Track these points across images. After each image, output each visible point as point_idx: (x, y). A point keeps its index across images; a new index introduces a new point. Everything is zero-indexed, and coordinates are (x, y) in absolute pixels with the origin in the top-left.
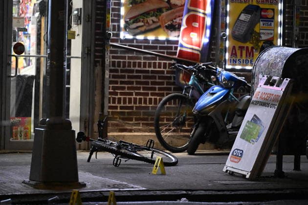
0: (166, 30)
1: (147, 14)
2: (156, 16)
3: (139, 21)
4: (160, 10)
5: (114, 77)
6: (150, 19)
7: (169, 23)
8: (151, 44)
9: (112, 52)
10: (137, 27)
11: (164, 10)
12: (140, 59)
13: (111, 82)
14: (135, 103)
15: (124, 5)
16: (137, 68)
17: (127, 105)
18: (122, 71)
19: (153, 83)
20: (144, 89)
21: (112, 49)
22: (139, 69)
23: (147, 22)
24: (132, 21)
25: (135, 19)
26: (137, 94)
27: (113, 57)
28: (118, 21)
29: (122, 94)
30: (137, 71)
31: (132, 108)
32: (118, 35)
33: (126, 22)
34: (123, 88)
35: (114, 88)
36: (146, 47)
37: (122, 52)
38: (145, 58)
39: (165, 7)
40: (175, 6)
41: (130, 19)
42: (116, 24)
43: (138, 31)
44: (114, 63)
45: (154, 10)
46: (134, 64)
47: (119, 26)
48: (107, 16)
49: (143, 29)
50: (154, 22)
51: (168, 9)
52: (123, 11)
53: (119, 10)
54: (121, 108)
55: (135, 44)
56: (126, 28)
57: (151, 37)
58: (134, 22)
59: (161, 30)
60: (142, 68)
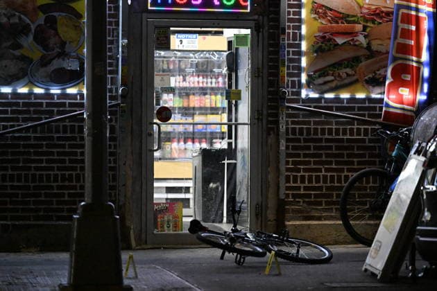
0: (366, 86)
1: (338, 65)
2: (352, 67)
3: (328, 75)
4: (357, 60)
5: (294, 148)
6: (343, 72)
7: (371, 76)
8: (345, 105)
9: (289, 116)
10: (325, 83)
11: (363, 59)
12: (330, 123)
13: (289, 155)
14: (325, 182)
15: (306, 54)
16: (327, 136)
17: (314, 184)
18: (306, 140)
19: (349, 156)
20: (337, 163)
21: (290, 111)
22: (330, 137)
23: (339, 76)
24: (317, 74)
25: (322, 72)
26: (327, 170)
27: (293, 123)
28: (299, 75)
29: (305, 170)
30: (327, 140)
31: (320, 188)
32: (299, 93)
33: (309, 76)
34: (308, 163)
35: (294, 163)
36: (338, 109)
37: (304, 116)
38: (337, 123)
39: (364, 55)
40: (379, 53)
41: (315, 72)
42: (296, 79)
43: (326, 87)
44: (294, 129)
45: (347, 60)
46: (323, 130)
47: (300, 81)
48: (281, 68)
49: (333, 85)
50: (348, 75)
51: (368, 58)
52: (304, 62)
53: (299, 61)
54: (306, 188)
55: (323, 104)
56: (309, 84)
57: (345, 95)
58: (320, 77)
59: (359, 86)
60: (334, 136)
